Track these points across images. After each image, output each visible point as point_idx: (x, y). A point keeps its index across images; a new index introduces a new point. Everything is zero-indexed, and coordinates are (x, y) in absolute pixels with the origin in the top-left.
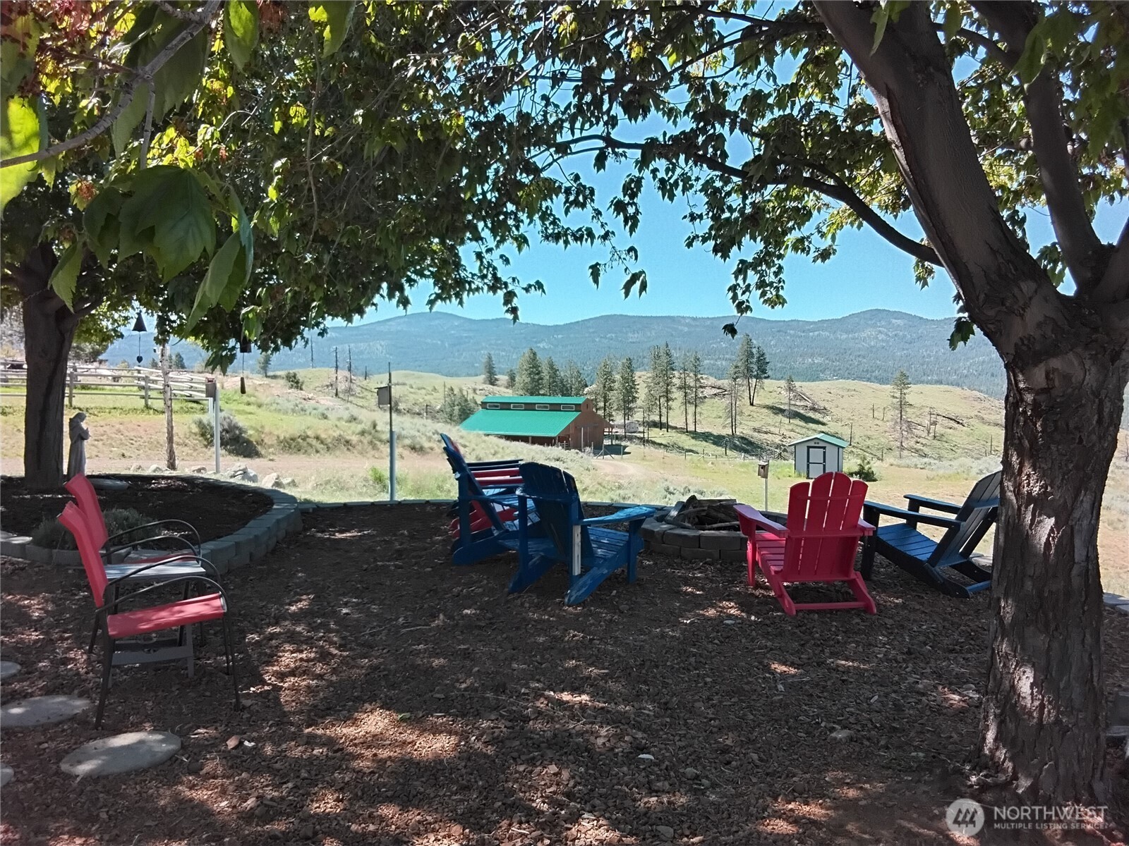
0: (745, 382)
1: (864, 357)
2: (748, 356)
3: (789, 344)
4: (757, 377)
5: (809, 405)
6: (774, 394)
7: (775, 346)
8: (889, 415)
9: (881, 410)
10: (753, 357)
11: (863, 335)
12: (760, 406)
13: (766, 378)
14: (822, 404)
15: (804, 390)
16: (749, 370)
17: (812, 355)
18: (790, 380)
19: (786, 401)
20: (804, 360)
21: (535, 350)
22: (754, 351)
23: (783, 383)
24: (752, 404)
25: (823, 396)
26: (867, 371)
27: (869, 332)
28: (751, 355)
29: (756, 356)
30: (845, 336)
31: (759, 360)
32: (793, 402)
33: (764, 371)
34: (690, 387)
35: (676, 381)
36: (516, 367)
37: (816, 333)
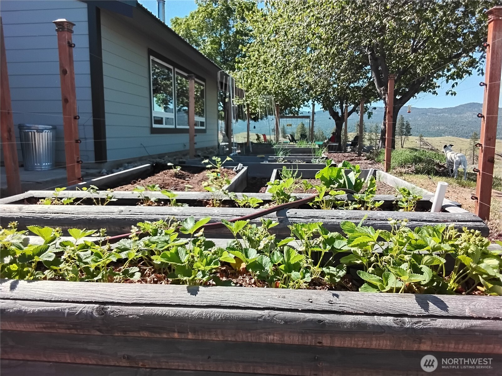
0: (400, 137)
1: (465, 126)
2: (402, 125)
3: (428, 120)
4: (405, 135)
5: (430, 147)
6: (413, 143)
7: (420, 120)
8: (468, 153)
9: (465, 150)
10: (404, 126)
11: (465, 115)
12: (406, 148)
13: (410, 135)
14: (436, 148)
15: (428, 141)
16: (402, 132)
17: (439, 125)
18: (421, 136)
19: (419, 146)
20: (434, 127)
21: (303, 123)
22: (405, 123)
23: (418, 138)
24: (402, 147)
25: (437, 144)
26: (466, 133)
27: (469, 114)
28: (403, 125)
29: (405, 125)
30: (456, 116)
31: (407, 127)
32: (422, 147)
33: (409, 132)
34: (373, 139)
35: (367, 137)
36: (295, 131)
37: (442, 114)
